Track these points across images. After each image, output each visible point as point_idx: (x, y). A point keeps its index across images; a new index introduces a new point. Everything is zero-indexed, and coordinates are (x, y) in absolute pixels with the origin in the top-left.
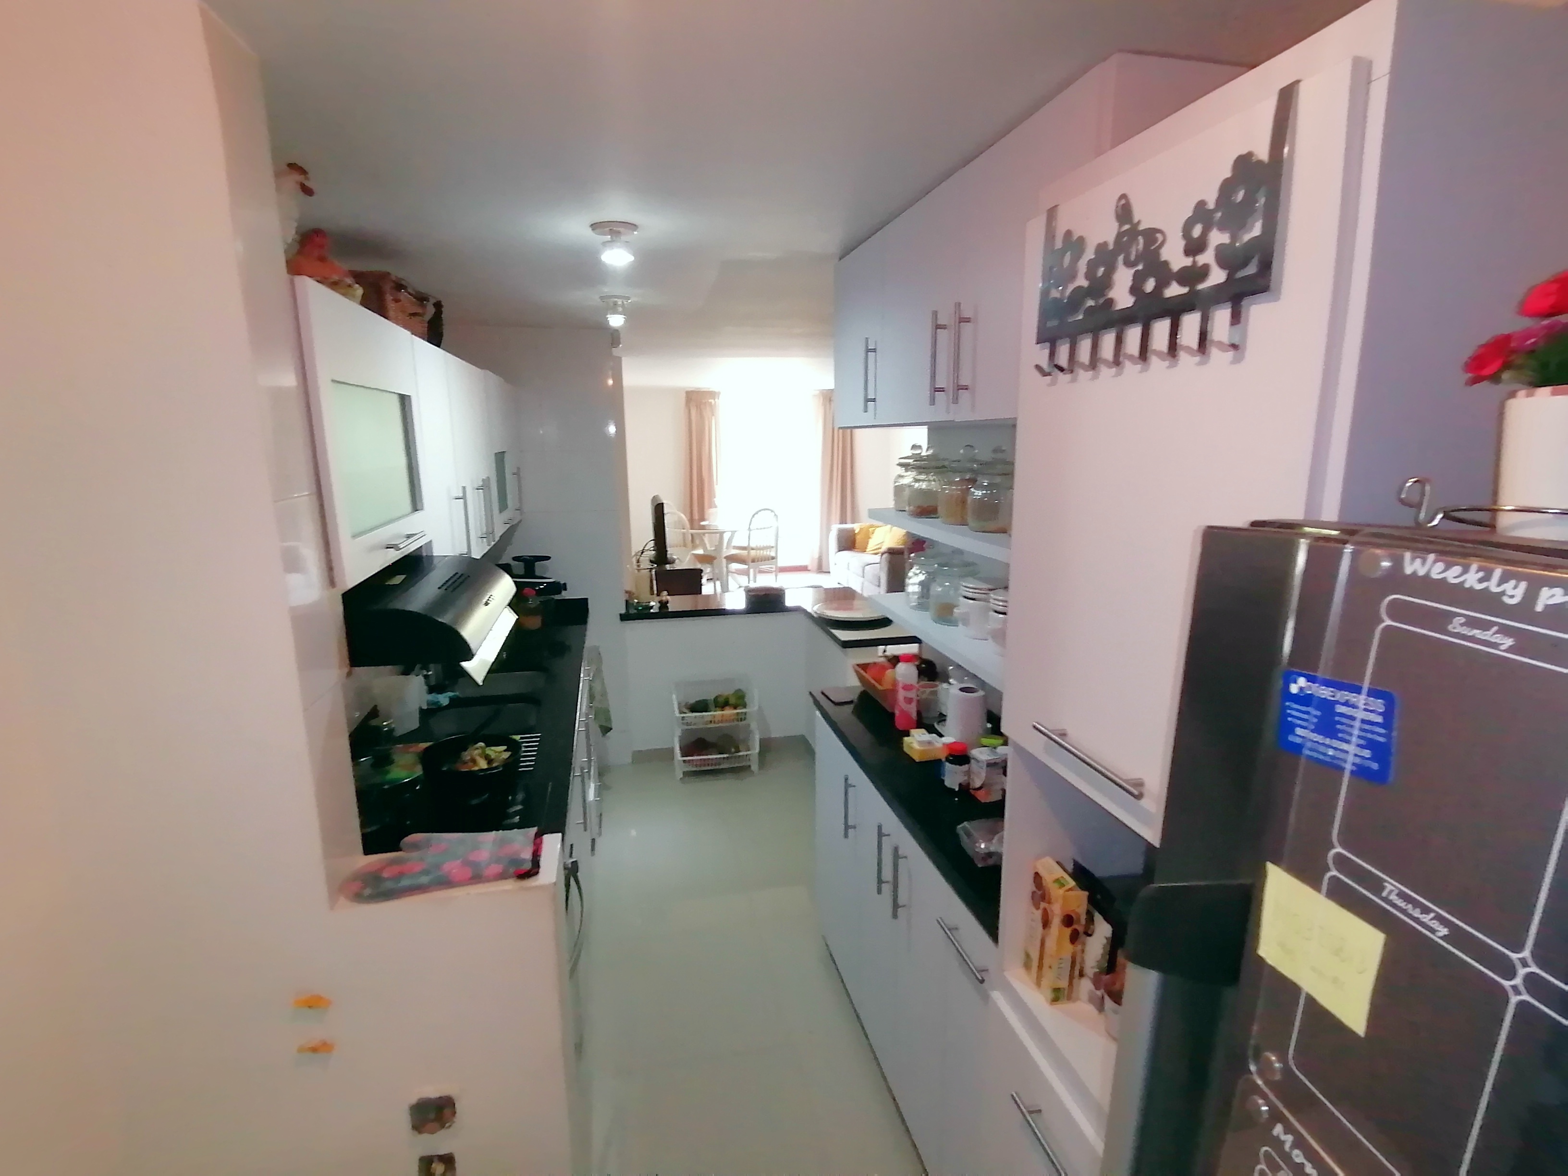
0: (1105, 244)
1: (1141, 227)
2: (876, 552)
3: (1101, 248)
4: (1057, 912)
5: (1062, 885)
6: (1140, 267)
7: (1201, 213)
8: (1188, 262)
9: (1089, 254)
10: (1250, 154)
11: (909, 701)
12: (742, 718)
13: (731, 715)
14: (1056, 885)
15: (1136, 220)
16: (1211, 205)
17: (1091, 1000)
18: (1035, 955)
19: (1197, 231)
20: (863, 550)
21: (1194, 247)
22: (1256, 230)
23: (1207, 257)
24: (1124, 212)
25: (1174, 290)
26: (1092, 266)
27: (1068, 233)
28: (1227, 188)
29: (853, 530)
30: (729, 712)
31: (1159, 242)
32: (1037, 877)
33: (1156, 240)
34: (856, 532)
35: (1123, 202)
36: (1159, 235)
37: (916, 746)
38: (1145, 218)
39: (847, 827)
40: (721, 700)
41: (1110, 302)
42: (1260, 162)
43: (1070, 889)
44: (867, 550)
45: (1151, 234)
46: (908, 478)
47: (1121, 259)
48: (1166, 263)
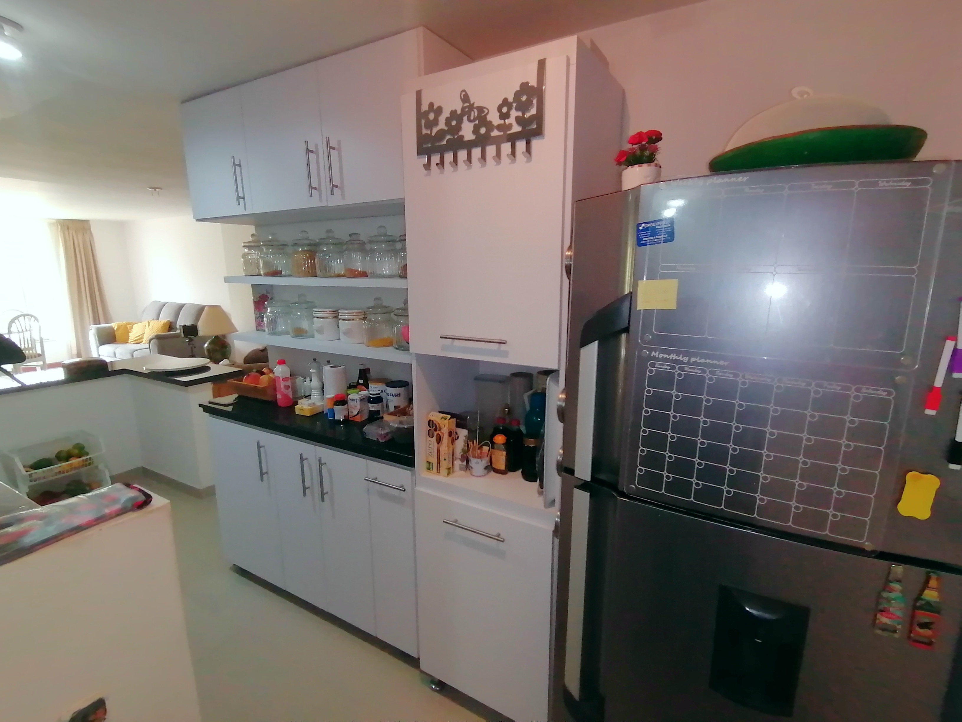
0: (456, 111)
1: (475, 105)
2: (138, 342)
3: (453, 113)
4: (445, 431)
5: (446, 419)
6: (477, 122)
7: (505, 102)
8: (502, 122)
9: (446, 114)
10: (527, 83)
11: (287, 387)
12: (89, 463)
13: (79, 462)
14: (443, 420)
15: (472, 102)
16: (511, 100)
17: (461, 469)
18: (434, 461)
19: (505, 110)
20: (125, 341)
21: (504, 116)
22: (533, 111)
23: (511, 120)
24: (465, 98)
25: (495, 133)
26: (448, 121)
27: (431, 105)
28: (518, 95)
29: (111, 328)
30: (74, 461)
31: (485, 113)
32: (431, 423)
33: (484, 112)
34: (115, 329)
35: (464, 93)
36: (485, 110)
37: (306, 407)
38: (477, 100)
39: (262, 474)
40: (63, 455)
41: (462, 137)
42: (533, 87)
43: (450, 419)
44: (129, 342)
45: (481, 109)
46: (254, 255)
47: (465, 118)
48: (491, 122)
